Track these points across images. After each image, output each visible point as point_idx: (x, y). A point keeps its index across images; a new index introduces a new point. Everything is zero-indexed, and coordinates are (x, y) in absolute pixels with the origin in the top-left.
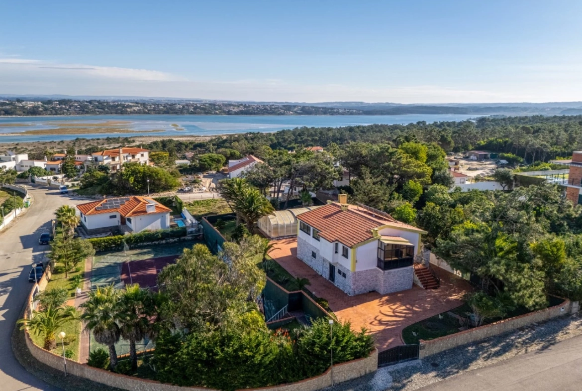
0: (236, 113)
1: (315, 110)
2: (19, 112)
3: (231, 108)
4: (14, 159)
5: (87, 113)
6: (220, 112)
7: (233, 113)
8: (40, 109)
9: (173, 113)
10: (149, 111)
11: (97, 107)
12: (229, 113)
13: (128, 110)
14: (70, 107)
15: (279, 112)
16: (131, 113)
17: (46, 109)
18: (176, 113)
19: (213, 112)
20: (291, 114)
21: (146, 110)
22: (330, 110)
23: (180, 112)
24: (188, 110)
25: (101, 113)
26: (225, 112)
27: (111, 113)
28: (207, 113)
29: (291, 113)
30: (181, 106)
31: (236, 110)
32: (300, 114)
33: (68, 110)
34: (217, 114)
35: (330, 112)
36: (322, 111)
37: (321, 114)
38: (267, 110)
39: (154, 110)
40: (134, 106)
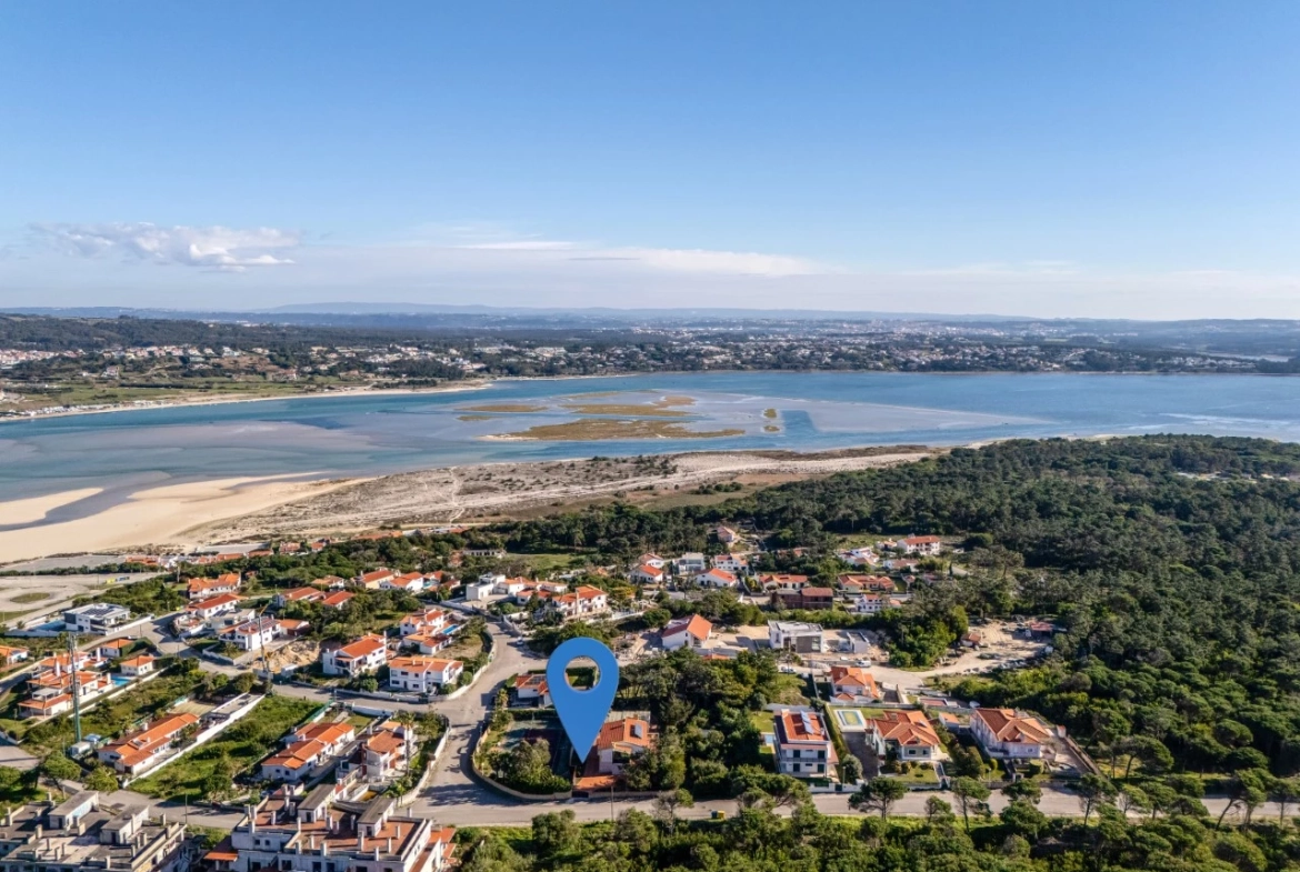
0: (922, 368)
1: (1120, 359)
2: (528, 371)
3: (914, 356)
5: (634, 369)
6: (886, 365)
7: (914, 365)
8: (562, 363)
9: (788, 368)
10: (743, 363)
11: (653, 357)
12: (906, 366)
13: (706, 361)
14: (609, 355)
15: (1023, 365)
16: (710, 367)
17: (570, 363)
18: (795, 368)
19: (871, 366)
20: (1055, 369)
21: (739, 362)
22: (1160, 361)
23: (803, 365)
24: (820, 360)
25: (657, 368)
26: (896, 364)
27: (675, 369)
28: (856, 367)
29: (1055, 366)
30: (808, 352)
31: (925, 358)
32: (1079, 368)
33: (603, 363)
34: (878, 369)
35: (1159, 366)
36: (1138, 363)
37: (1135, 370)
38: (997, 359)
39: (753, 362)
40: (718, 353)
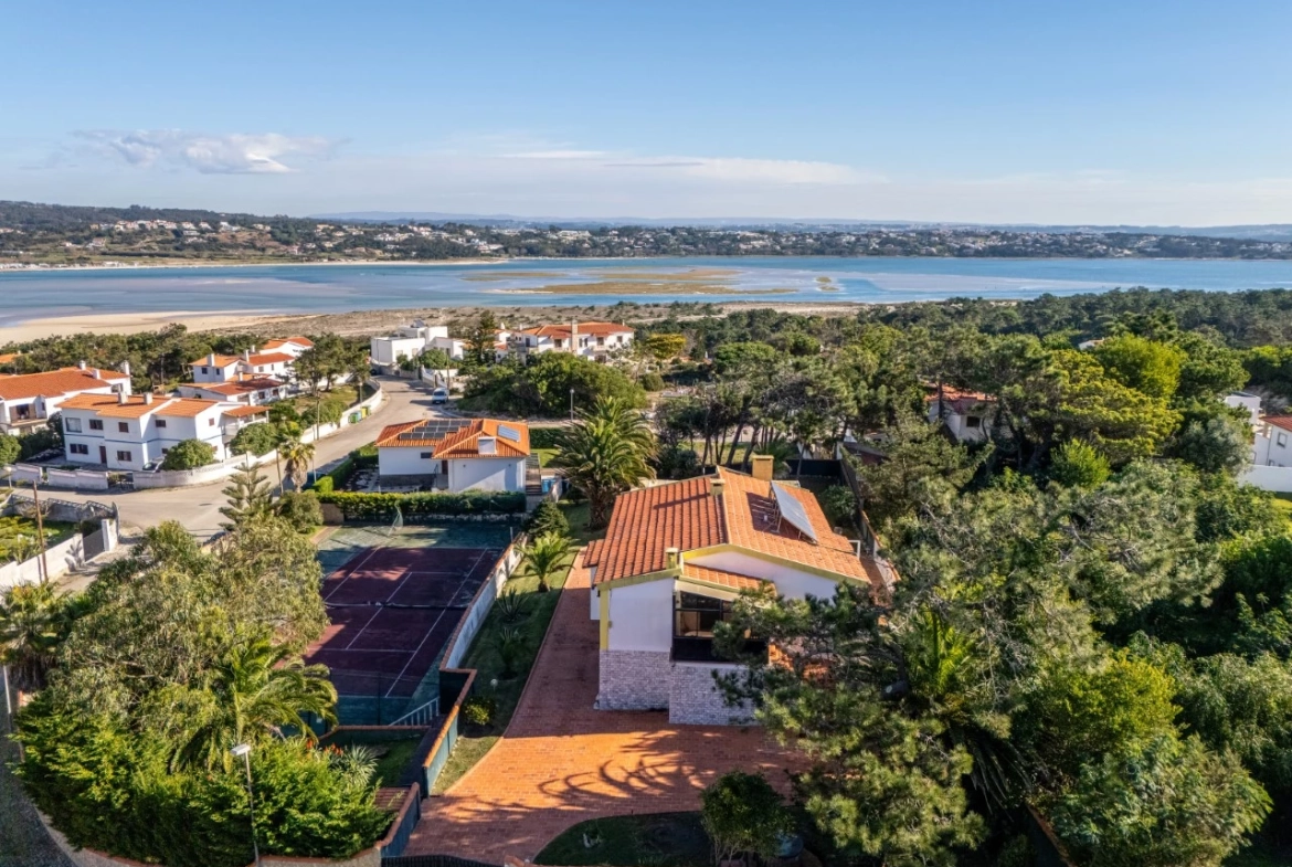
0: (978, 253)
1: (1198, 245)
2: (549, 251)
3: (968, 242)
4: (423, 335)
5: (665, 252)
6: (940, 251)
7: (972, 252)
8: (586, 245)
9: (832, 254)
10: (783, 248)
11: (685, 241)
12: (962, 252)
13: (743, 246)
14: (638, 239)
15: (1091, 251)
16: (747, 252)
17: (595, 245)
18: (840, 253)
19: (924, 252)
20: (1127, 256)
21: (778, 248)
22: (1244, 247)
23: (851, 250)
24: (866, 246)
25: (689, 252)
26: (951, 251)
27: (709, 253)
28: (907, 253)
29: (1127, 252)
30: (853, 239)
31: (980, 245)
32: (1151, 255)
33: (632, 247)
34: (931, 254)
35: (1243, 252)
36: (1219, 249)
37: (1216, 256)
38: (1062, 246)
39: (794, 247)
40: (755, 239)
